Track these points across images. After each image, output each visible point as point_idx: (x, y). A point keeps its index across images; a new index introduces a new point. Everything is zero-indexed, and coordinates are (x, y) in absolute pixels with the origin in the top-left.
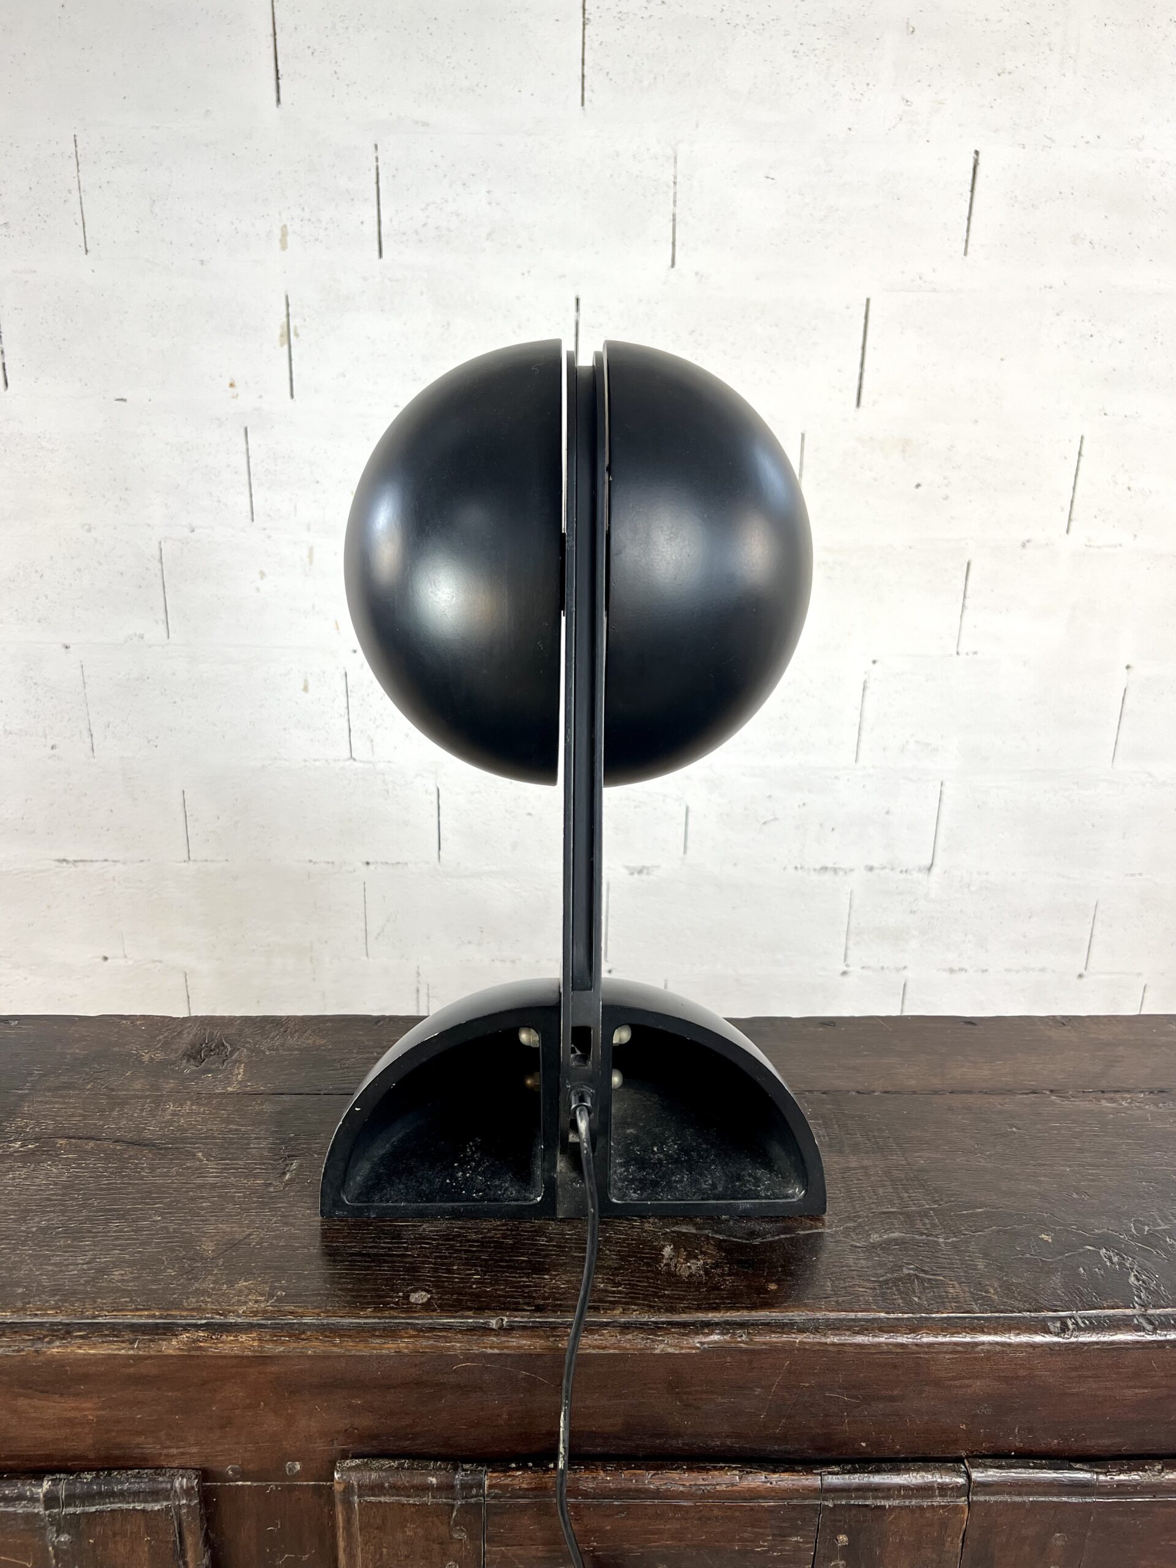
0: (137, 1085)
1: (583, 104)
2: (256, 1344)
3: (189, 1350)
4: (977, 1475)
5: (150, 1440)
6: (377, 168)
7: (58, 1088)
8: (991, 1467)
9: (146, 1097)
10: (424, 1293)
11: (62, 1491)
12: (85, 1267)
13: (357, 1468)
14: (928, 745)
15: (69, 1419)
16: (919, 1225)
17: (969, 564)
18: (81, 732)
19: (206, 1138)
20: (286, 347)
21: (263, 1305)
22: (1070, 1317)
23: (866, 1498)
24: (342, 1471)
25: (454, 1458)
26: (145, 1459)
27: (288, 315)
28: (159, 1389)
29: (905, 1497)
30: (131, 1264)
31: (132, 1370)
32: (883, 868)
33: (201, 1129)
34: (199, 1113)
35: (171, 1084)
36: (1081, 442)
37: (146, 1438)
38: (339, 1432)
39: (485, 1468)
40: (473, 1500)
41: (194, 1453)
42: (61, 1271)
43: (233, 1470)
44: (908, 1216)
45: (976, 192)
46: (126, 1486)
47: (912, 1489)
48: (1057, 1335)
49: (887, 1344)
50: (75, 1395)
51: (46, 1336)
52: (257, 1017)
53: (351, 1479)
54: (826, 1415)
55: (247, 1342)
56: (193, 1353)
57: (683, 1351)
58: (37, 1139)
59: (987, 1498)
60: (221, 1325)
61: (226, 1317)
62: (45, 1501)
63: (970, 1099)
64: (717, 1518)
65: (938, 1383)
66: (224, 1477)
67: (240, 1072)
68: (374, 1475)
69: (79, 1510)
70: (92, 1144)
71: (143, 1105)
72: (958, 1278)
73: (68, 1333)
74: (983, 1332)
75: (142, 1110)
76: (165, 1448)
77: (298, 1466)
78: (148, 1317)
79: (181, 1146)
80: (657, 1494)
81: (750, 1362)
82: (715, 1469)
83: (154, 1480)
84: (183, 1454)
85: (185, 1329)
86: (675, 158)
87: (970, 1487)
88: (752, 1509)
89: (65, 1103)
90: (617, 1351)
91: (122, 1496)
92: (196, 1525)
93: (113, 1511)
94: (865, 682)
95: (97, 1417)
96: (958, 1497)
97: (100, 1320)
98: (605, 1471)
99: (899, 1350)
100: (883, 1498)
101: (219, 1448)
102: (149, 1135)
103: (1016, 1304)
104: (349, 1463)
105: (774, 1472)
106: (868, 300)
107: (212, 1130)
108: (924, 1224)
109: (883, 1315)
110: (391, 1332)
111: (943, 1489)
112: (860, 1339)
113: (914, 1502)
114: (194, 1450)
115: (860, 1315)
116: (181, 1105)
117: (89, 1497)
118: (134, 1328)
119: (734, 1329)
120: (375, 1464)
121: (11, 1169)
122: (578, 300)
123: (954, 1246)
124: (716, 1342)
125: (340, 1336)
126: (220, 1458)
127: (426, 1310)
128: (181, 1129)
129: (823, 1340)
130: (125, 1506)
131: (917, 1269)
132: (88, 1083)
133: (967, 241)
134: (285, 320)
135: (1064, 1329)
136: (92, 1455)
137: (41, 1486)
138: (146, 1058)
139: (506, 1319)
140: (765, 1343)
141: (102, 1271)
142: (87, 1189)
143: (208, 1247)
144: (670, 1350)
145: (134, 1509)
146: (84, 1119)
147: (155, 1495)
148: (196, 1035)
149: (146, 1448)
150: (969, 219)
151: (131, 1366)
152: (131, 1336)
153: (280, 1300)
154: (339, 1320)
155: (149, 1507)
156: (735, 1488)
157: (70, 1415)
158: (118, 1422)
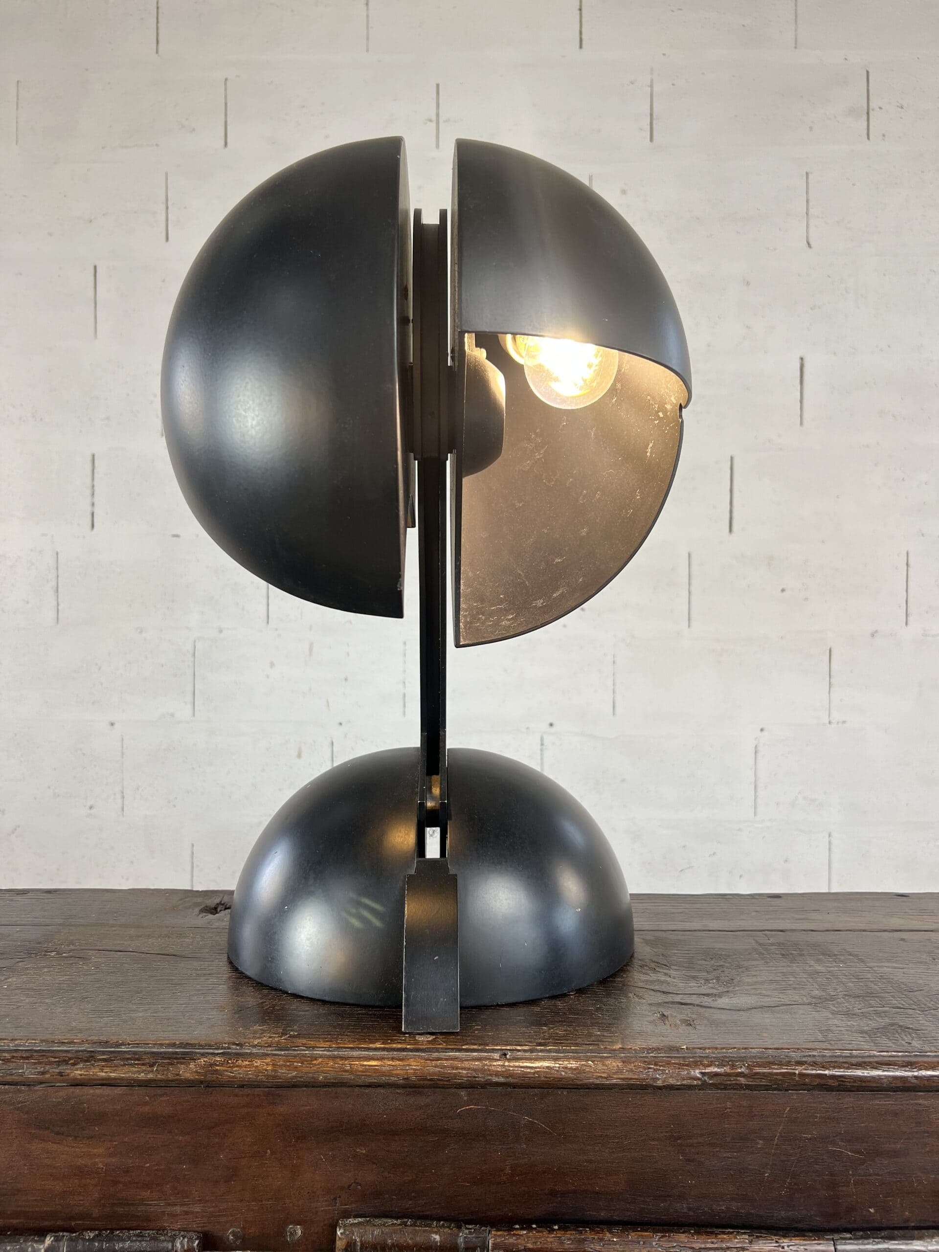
2: (270, 1067)
3: (206, 1072)
5: (155, 1196)
11: (63, 1247)
13: (360, 1225)
14: (814, 800)
15: (79, 1168)
17: (830, 651)
18: (115, 794)
21: (276, 1039)
24: (345, 1226)
25: (459, 1217)
26: (148, 1219)
28: (170, 1132)
31: (146, 1109)
33: (219, 947)
34: (217, 939)
37: (151, 1192)
38: (342, 1188)
39: (488, 1228)
41: (198, 1212)
43: (234, 1234)
46: (127, 1244)
50: (90, 1137)
51: (70, 1059)
53: (353, 1234)
54: (832, 1175)
55: (260, 1068)
56: (209, 1075)
57: (685, 1082)
60: (237, 1053)
61: (242, 1047)
66: (223, 1245)
68: (376, 1234)
73: (92, 1058)
76: (169, 1205)
77: (299, 1232)
82: (724, 1233)
83: (155, 1239)
84: (186, 1213)
94: (756, 747)
95: (106, 1165)
97: (124, 1047)
98: (610, 1233)
101: (224, 1206)
102: (172, 950)
104: (351, 1221)
105: (785, 1237)
106: (732, 458)
114: (197, 1209)
119: (733, 1061)
120: (378, 1221)
124: (716, 1075)
126: (223, 1219)
129: (822, 1072)
133: (801, 417)
136: (96, 1212)
137: (43, 1242)
140: (764, 1076)
144: (671, 1081)
149: (150, 1205)
150: (801, 401)
151: (146, 1104)
152: (152, 1063)
153: (292, 1036)
157: (81, 1162)
158: (128, 1171)
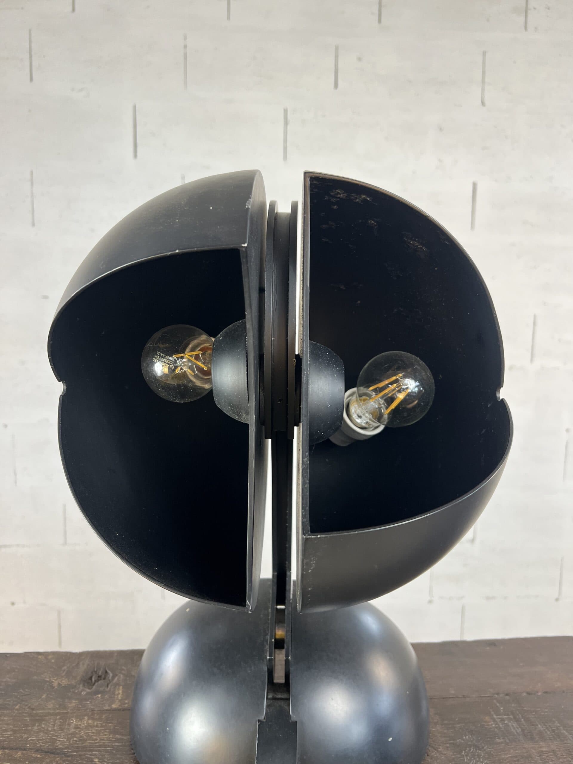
0: (50, 705)
9: (56, 714)
18: (10, 474)
19: (100, 746)
33: (96, 739)
34: (94, 726)
35: (73, 704)
36: (535, 318)
52: (128, 651)
67: (121, 692)
70: (19, 754)
71: (55, 721)
75: (54, 725)
79: (82, 753)
102: (60, 744)
107: (103, 740)
116: (81, 720)
128: (82, 740)
132: (17, 705)
138: (55, 684)
146: (14, 733)
148: (88, 665)
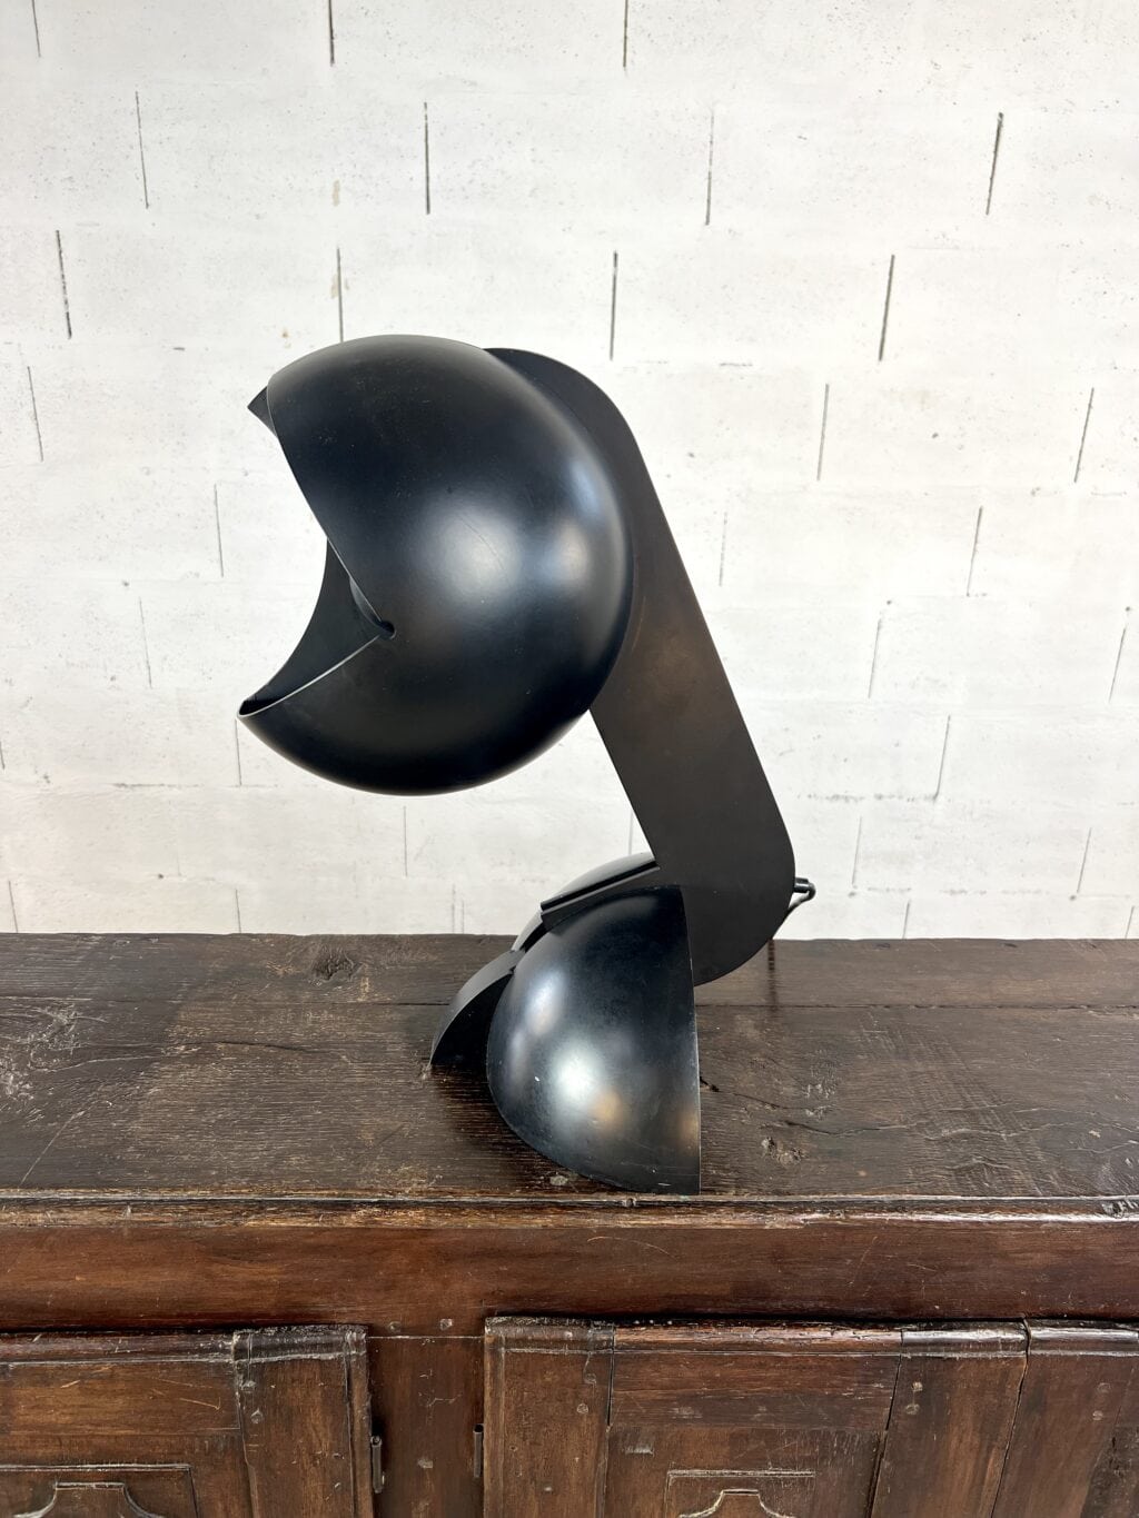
0: (277, 996)
1: (625, 65)
2: (423, 1218)
3: (366, 1223)
4: (1036, 1333)
5: (325, 1300)
6: (426, 127)
7: (209, 999)
8: (1048, 1326)
9: (287, 1007)
10: (561, 1177)
11: (249, 1343)
12: (265, 1153)
13: (503, 1324)
14: (937, 681)
15: (253, 1282)
16: (983, 1122)
17: (981, 510)
18: (139, 664)
19: (346, 1043)
20: (337, 299)
21: (425, 1186)
22: (1122, 1200)
23: (939, 1351)
24: (491, 1326)
25: (587, 1314)
26: (320, 1316)
27: (339, 268)
28: (335, 1257)
29: (973, 1350)
30: (305, 1151)
31: (312, 1241)
32: (892, 796)
33: (341, 1035)
34: (337, 1021)
35: (307, 995)
36: (1092, 395)
37: (321, 1298)
38: (487, 1294)
39: (613, 1325)
40: (603, 1352)
41: (362, 1311)
42: (245, 1157)
43: (394, 1326)
44: (972, 1113)
45: (999, 153)
46: (305, 1339)
47: (979, 1344)
48: (1111, 1215)
49: (965, 1222)
50: (261, 1261)
51: (243, 1211)
52: (372, 936)
53: (499, 1333)
54: (906, 1283)
55: (414, 1218)
56: (370, 1226)
57: (789, 1227)
58: (198, 1044)
59: (1043, 1352)
60: (391, 1203)
61: (395, 1196)
62: (235, 1353)
63: (1017, 1013)
64: (811, 1368)
65: (1004, 1256)
66: (386, 1332)
67: (366, 985)
68: (519, 1330)
69: (263, 1360)
70: (247, 1048)
71: (286, 1014)
72: (1021, 1167)
73: (262, 1208)
74: (1046, 1212)
75: (285, 1019)
76: (337, 1307)
77: (451, 1324)
78: (328, 1195)
79: (326, 1050)
80: (761, 1346)
81: (844, 1237)
82: (810, 1326)
83: (328, 1334)
84: (352, 1312)
85: (361, 1206)
86: (713, 118)
87: (1028, 1343)
88: (842, 1359)
89: (215, 1012)
90: (732, 1227)
91: (301, 1347)
92: (363, 1372)
93: (293, 1360)
94: (880, 622)
95: (280, 1280)
96: (1018, 1351)
97: (287, 1198)
98: (717, 1327)
99: (975, 1227)
100: (955, 1351)
101: (385, 1307)
102: (297, 1040)
103: (1074, 1189)
104: (496, 1320)
105: (861, 1329)
106: (893, 257)
107: (351, 1036)
108: (987, 1121)
109: (959, 1198)
110: (538, 1209)
111: (1006, 1344)
112: (940, 1217)
113: (980, 1355)
114: (362, 1308)
115: (939, 1197)
116: (319, 1014)
117: (274, 1349)
118: (316, 1204)
119: (833, 1209)
120: (520, 1320)
121: (181, 1069)
122: (616, 256)
123: (1016, 1140)
124: (817, 1220)
125: (496, 1213)
126: (385, 1316)
127: (567, 1192)
128: (322, 1035)
129: (910, 1218)
130: (303, 1356)
131: (984, 1159)
132: (233, 995)
133: (989, 201)
134: (335, 272)
135: (1116, 1210)
136: (273, 1313)
137: (231, 1339)
138: (280, 972)
139: (635, 1200)
140: (859, 1221)
141: (281, 1157)
142: (251, 1087)
143: (369, 1137)
144: (778, 1226)
145: (311, 1359)
146: (236, 1026)
147: (329, 1347)
148: (320, 952)
149: (321, 1307)
150: (992, 179)
151: (312, 1236)
152: (317, 1212)
153: (438, 1181)
154: (492, 1199)
155: (324, 1356)
156: (827, 1342)
157: (256, 1278)
158: (299, 1284)
